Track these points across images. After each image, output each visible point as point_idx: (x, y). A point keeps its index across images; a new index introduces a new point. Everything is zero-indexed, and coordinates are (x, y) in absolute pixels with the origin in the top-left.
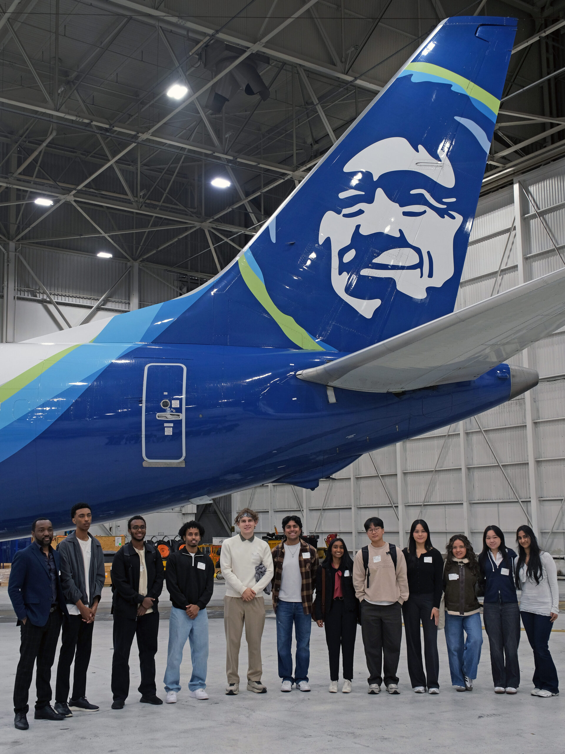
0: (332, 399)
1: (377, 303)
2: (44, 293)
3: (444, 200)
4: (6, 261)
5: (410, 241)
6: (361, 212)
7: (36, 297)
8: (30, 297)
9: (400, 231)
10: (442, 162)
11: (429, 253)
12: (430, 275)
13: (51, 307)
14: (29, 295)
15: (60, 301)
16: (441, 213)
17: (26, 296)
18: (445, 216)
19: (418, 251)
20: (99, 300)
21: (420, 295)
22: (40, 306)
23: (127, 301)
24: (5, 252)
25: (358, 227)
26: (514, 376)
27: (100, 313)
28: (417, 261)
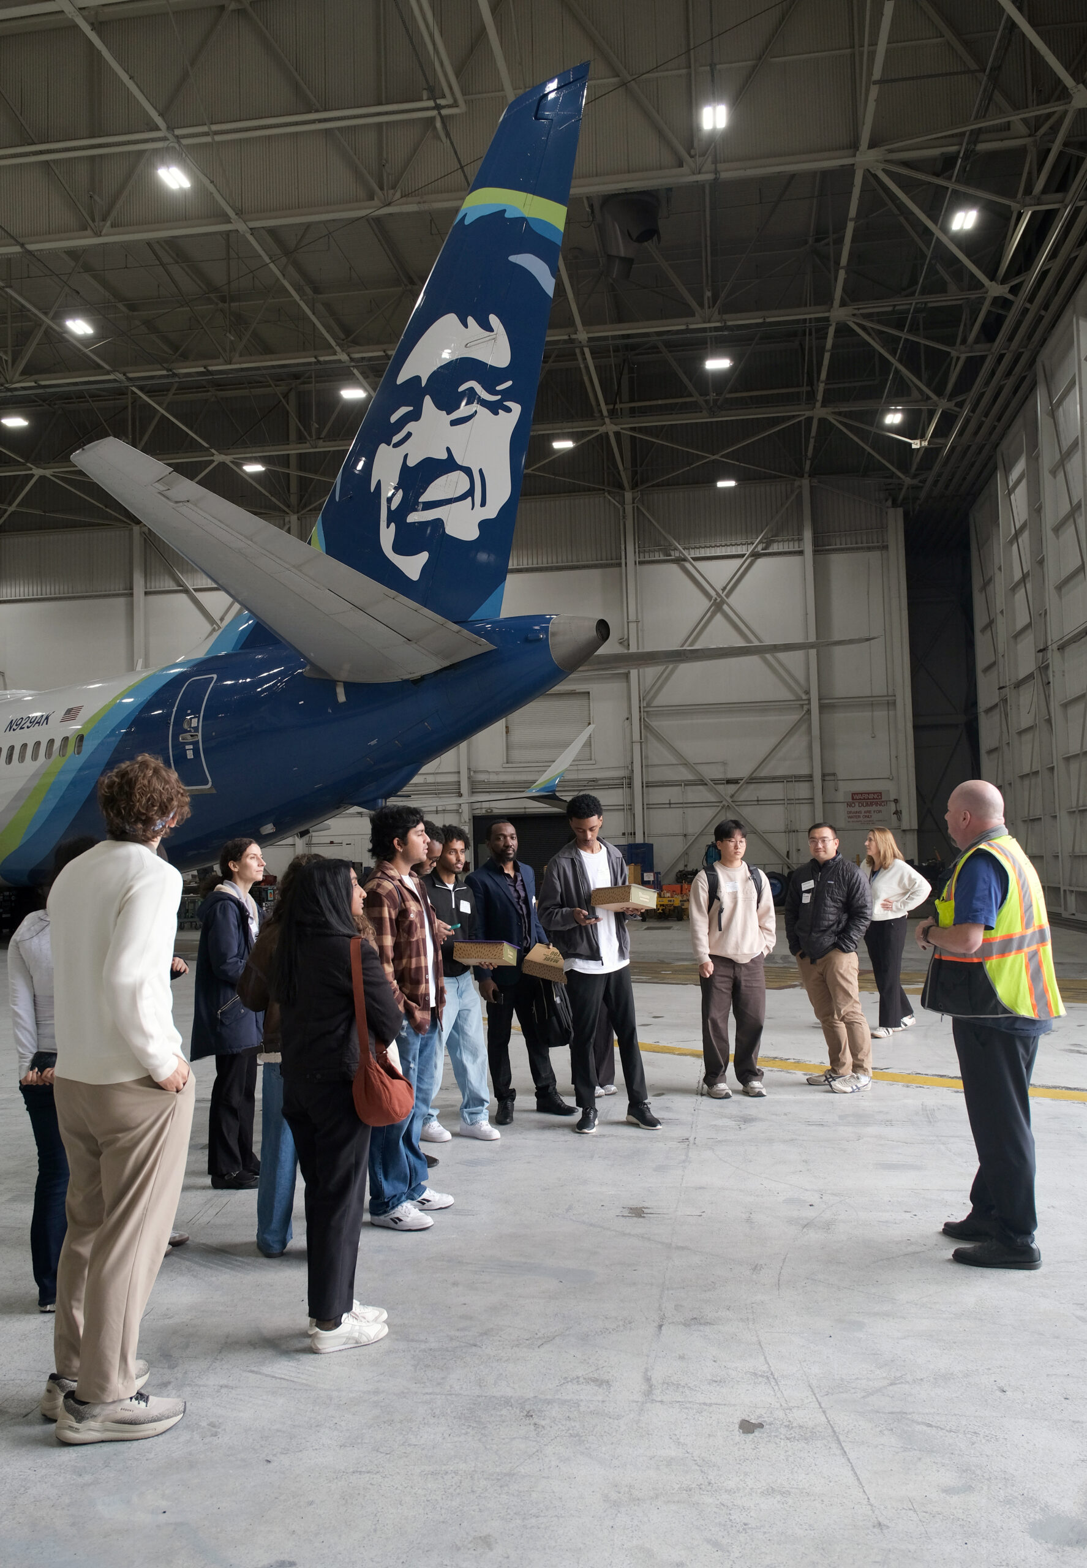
0: (342, 698)
1: (424, 557)
2: (676, 549)
3: (499, 388)
4: (621, 518)
5: (459, 462)
6: (409, 435)
7: (671, 556)
8: (662, 557)
9: (448, 449)
10: (495, 332)
11: (481, 471)
12: (483, 504)
13: (688, 565)
14: (661, 555)
15: (698, 555)
16: (493, 408)
17: (657, 558)
18: (500, 411)
19: (468, 471)
20: (753, 544)
21: (470, 533)
22: (674, 568)
23: (796, 537)
24: (620, 506)
25: (406, 456)
26: (554, 634)
27: (761, 562)
28: (465, 486)
